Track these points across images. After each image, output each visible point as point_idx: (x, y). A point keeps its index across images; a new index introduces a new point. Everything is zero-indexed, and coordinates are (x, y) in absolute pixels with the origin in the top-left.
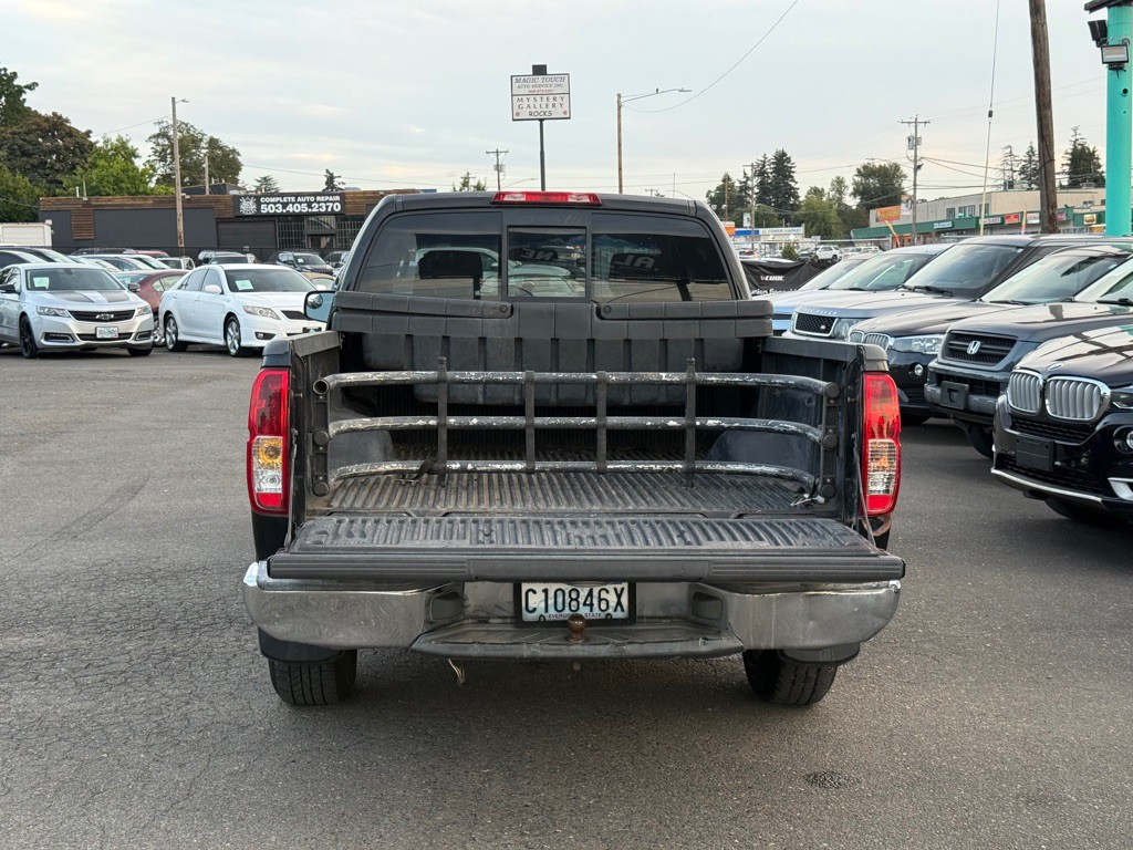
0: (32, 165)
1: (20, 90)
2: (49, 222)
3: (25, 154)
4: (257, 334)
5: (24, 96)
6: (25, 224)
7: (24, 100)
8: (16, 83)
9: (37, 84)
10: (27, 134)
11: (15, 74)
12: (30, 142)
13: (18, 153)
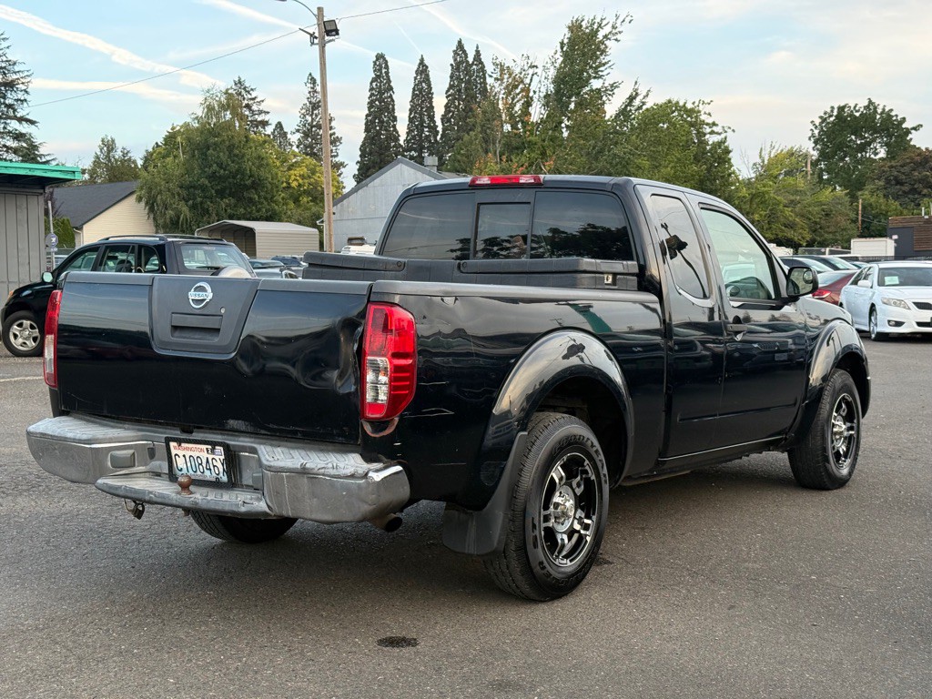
0: (904, 192)
1: (908, 132)
2: (895, 237)
3: (899, 182)
4: (889, 321)
5: (910, 136)
6: (872, 239)
7: (911, 139)
8: (904, 126)
9: (922, 126)
10: (902, 166)
11: (904, 119)
12: (903, 173)
13: (893, 182)
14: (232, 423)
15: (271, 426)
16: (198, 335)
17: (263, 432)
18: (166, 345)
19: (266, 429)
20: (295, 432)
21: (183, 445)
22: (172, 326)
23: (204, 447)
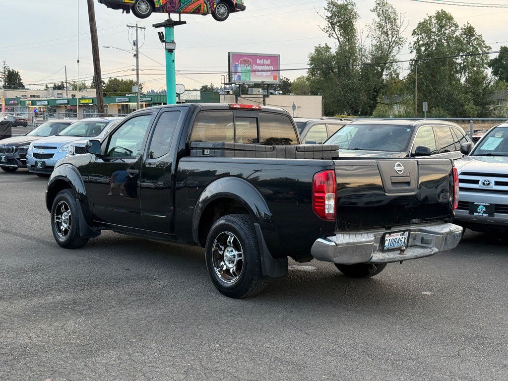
14: (414, 220)
15: (427, 218)
16: (399, 185)
17: (424, 222)
18: (390, 192)
19: (426, 220)
20: (434, 219)
21: (392, 235)
22: (392, 183)
23: (400, 233)
